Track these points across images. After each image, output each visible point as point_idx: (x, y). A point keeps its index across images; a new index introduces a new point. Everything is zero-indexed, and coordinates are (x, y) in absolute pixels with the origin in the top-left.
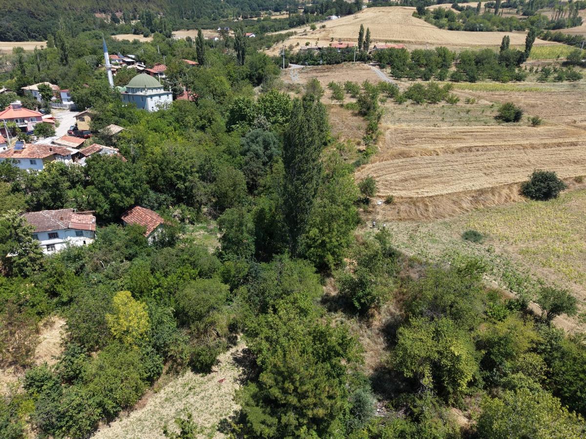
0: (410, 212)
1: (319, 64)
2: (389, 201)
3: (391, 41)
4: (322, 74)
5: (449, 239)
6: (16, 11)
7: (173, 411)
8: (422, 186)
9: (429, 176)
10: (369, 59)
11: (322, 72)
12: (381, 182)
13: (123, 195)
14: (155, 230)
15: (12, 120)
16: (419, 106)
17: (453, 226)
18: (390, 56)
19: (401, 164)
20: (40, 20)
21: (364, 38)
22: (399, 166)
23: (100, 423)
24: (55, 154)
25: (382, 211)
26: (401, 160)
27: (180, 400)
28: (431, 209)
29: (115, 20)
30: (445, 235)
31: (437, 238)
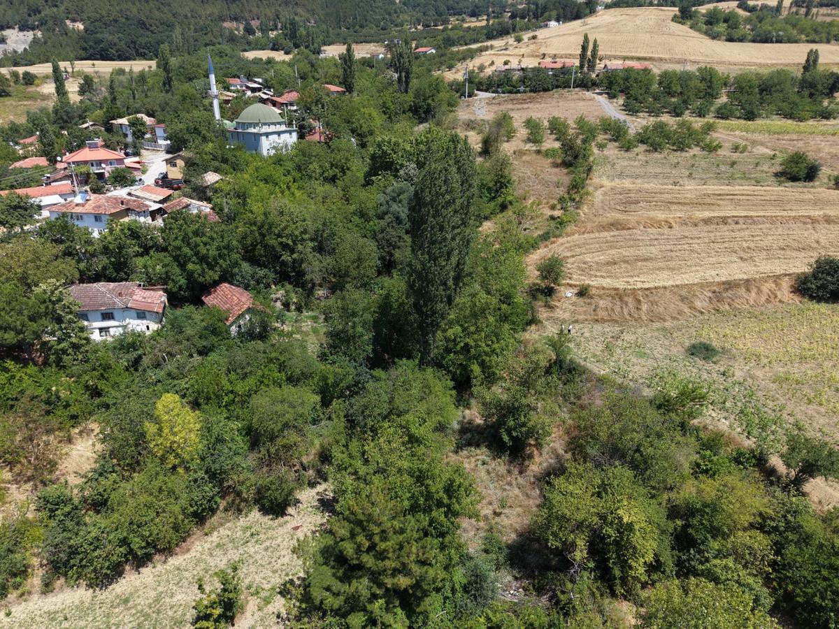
0: (612, 310)
1: (518, 92)
2: (583, 292)
3: (632, 58)
4: (519, 106)
5: (665, 353)
6: (124, 20)
7: (224, 561)
8: (636, 272)
9: (651, 259)
10: (594, 84)
11: (522, 103)
12: (576, 264)
13: (205, 266)
14: (241, 316)
15: (86, 163)
16: (656, 155)
17: (675, 335)
18: (626, 79)
19: (612, 239)
20: (152, 32)
21: (589, 53)
22: (607, 242)
23: (127, 568)
24: (128, 210)
25: (570, 307)
26: (612, 234)
27: (237, 548)
28: (645, 307)
29: (249, 30)
30: (661, 347)
31: (648, 351)
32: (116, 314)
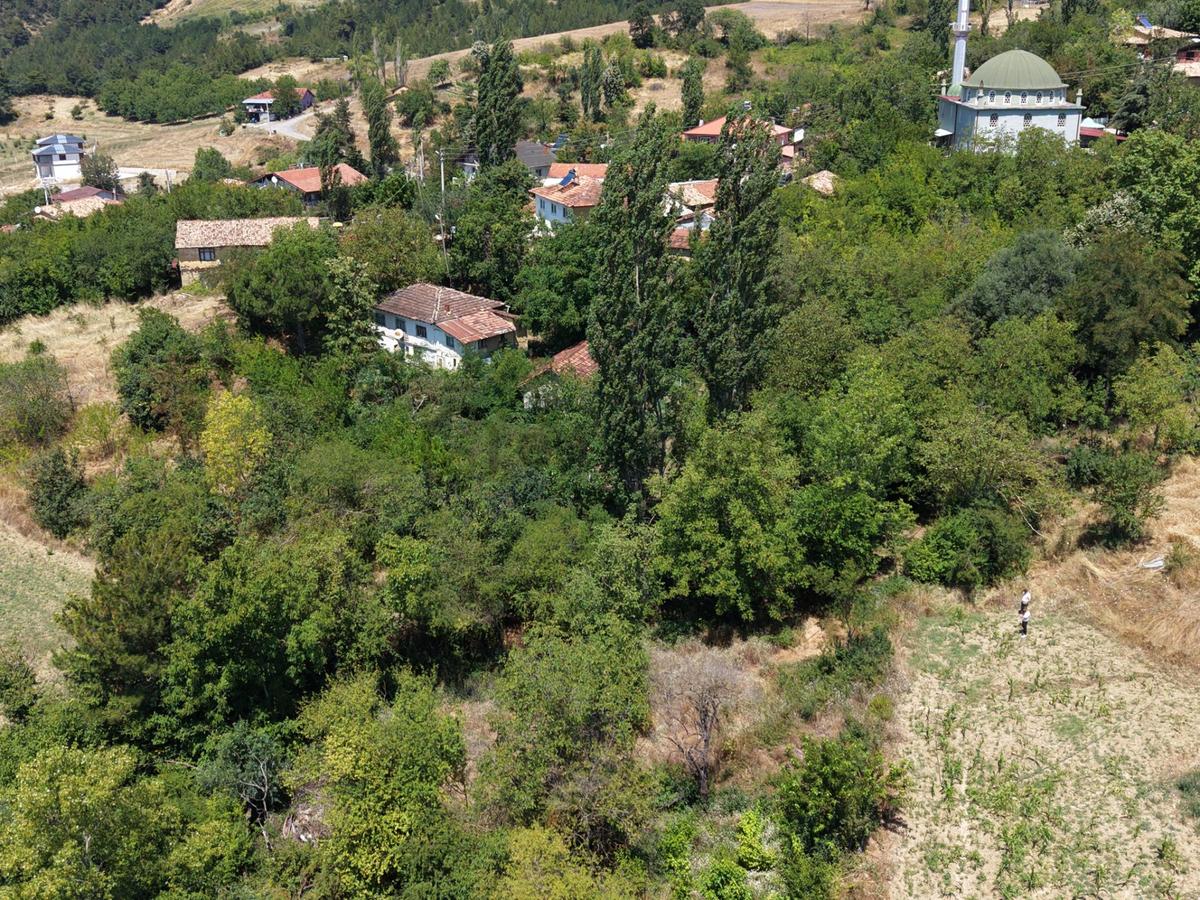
30: (1148, 740)
31: (1099, 731)
32: (429, 331)
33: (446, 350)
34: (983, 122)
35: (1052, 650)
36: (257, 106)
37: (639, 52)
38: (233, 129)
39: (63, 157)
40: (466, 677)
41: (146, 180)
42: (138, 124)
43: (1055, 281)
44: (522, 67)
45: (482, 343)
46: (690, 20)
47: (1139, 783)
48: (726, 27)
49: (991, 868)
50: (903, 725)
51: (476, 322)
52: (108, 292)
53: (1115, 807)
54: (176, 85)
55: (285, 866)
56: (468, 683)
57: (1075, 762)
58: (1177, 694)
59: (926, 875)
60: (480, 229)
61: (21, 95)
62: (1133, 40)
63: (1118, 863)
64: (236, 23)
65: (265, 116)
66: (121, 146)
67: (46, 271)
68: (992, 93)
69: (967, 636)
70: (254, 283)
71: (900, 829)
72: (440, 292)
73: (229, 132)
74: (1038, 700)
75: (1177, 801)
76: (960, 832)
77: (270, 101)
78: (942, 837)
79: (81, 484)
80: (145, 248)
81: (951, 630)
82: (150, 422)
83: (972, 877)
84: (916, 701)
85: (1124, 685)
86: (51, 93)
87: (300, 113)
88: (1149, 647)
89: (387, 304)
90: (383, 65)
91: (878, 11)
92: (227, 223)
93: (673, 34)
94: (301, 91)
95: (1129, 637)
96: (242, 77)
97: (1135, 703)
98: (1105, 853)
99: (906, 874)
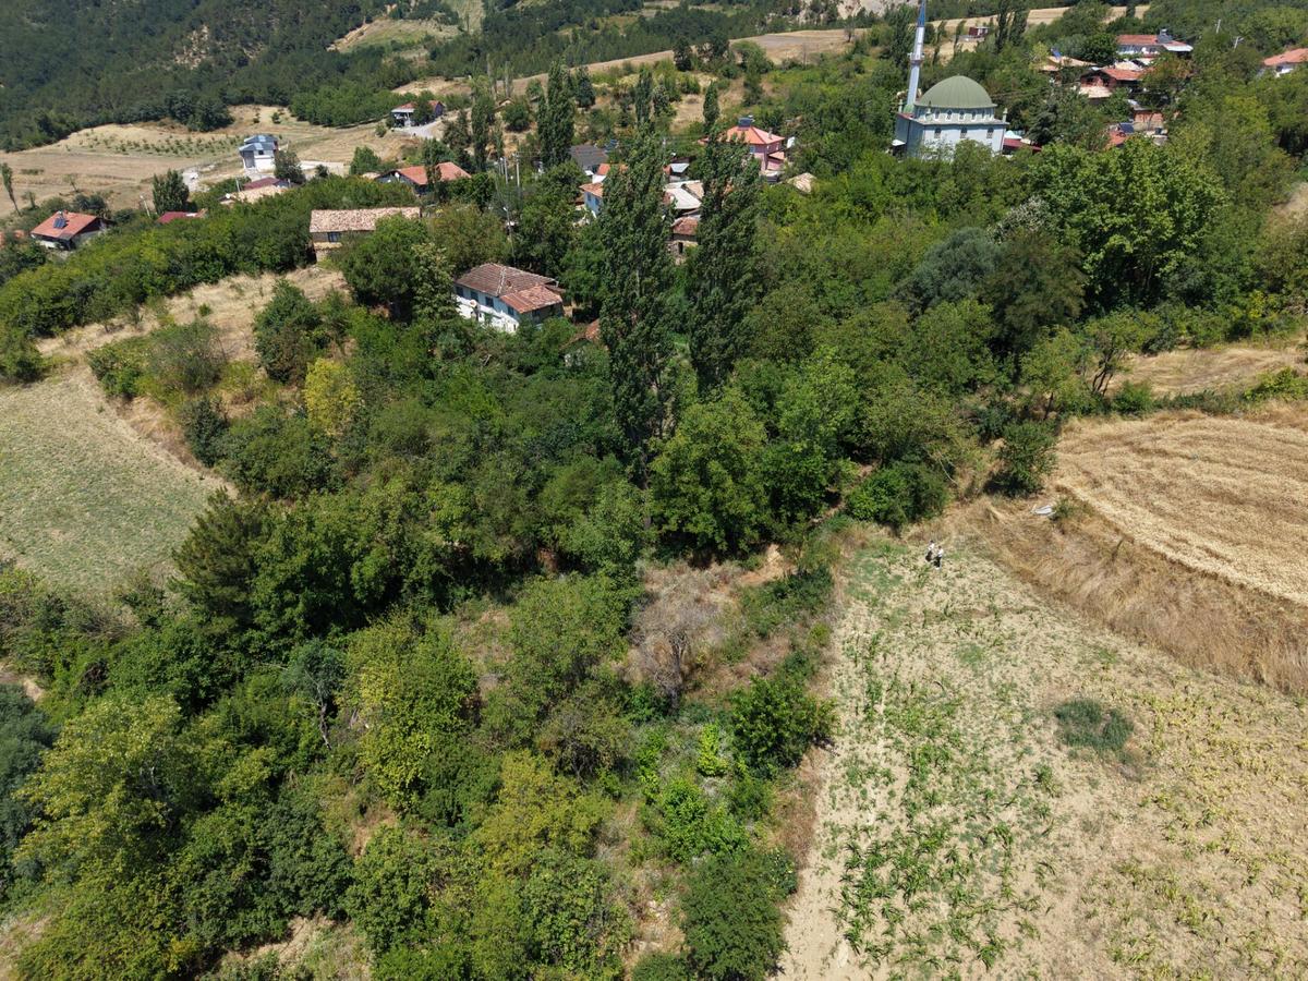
2: (1057, 514)
5: (1019, 680)
30: (1033, 670)
31: (994, 659)
32: (495, 302)
33: (508, 317)
34: (929, 135)
35: (960, 582)
36: (402, 114)
37: (680, 74)
38: (385, 132)
39: (261, 153)
40: (507, 588)
41: (322, 171)
42: (320, 127)
43: (978, 270)
44: (594, 85)
45: (536, 312)
46: (718, 50)
47: (1025, 710)
48: (745, 55)
49: (899, 786)
50: (838, 650)
51: (531, 295)
52: (262, 266)
53: (1004, 732)
54: (347, 97)
55: (343, 761)
56: (509, 592)
57: (972, 687)
58: (1058, 627)
59: (847, 790)
60: (535, 219)
61: (235, 105)
62: (1047, 68)
63: (1003, 785)
64: (395, 50)
65: (408, 122)
66: (307, 144)
67: (214, 249)
68: (937, 111)
69: (892, 567)
70: (358, 265)
71: (829, 746)
72: (504, 271)
73: (382, 134)
74: (946, 629)
75: (1055, 727)
76: (876, 751)
77: (411, 111)
78: (862, 754)
79: (225, 424)
80: (288, 232)
81: (881, 561)
82: (280, 376)
83: (885, 793)
84: (849, 626)
85: (1016, 617)
86: (257, 103)
87: (433, 120)
88: (1036, 583)
89: (464, 279)
90: (495, 83)
91: (857, 43)
92: (350, 213)
93: (706, 60)
94: (434, 103)
95: (1021, 575)
96: (394, 91)
97: (1024, 634)
98: (994, 774)
99: (831, 788)
